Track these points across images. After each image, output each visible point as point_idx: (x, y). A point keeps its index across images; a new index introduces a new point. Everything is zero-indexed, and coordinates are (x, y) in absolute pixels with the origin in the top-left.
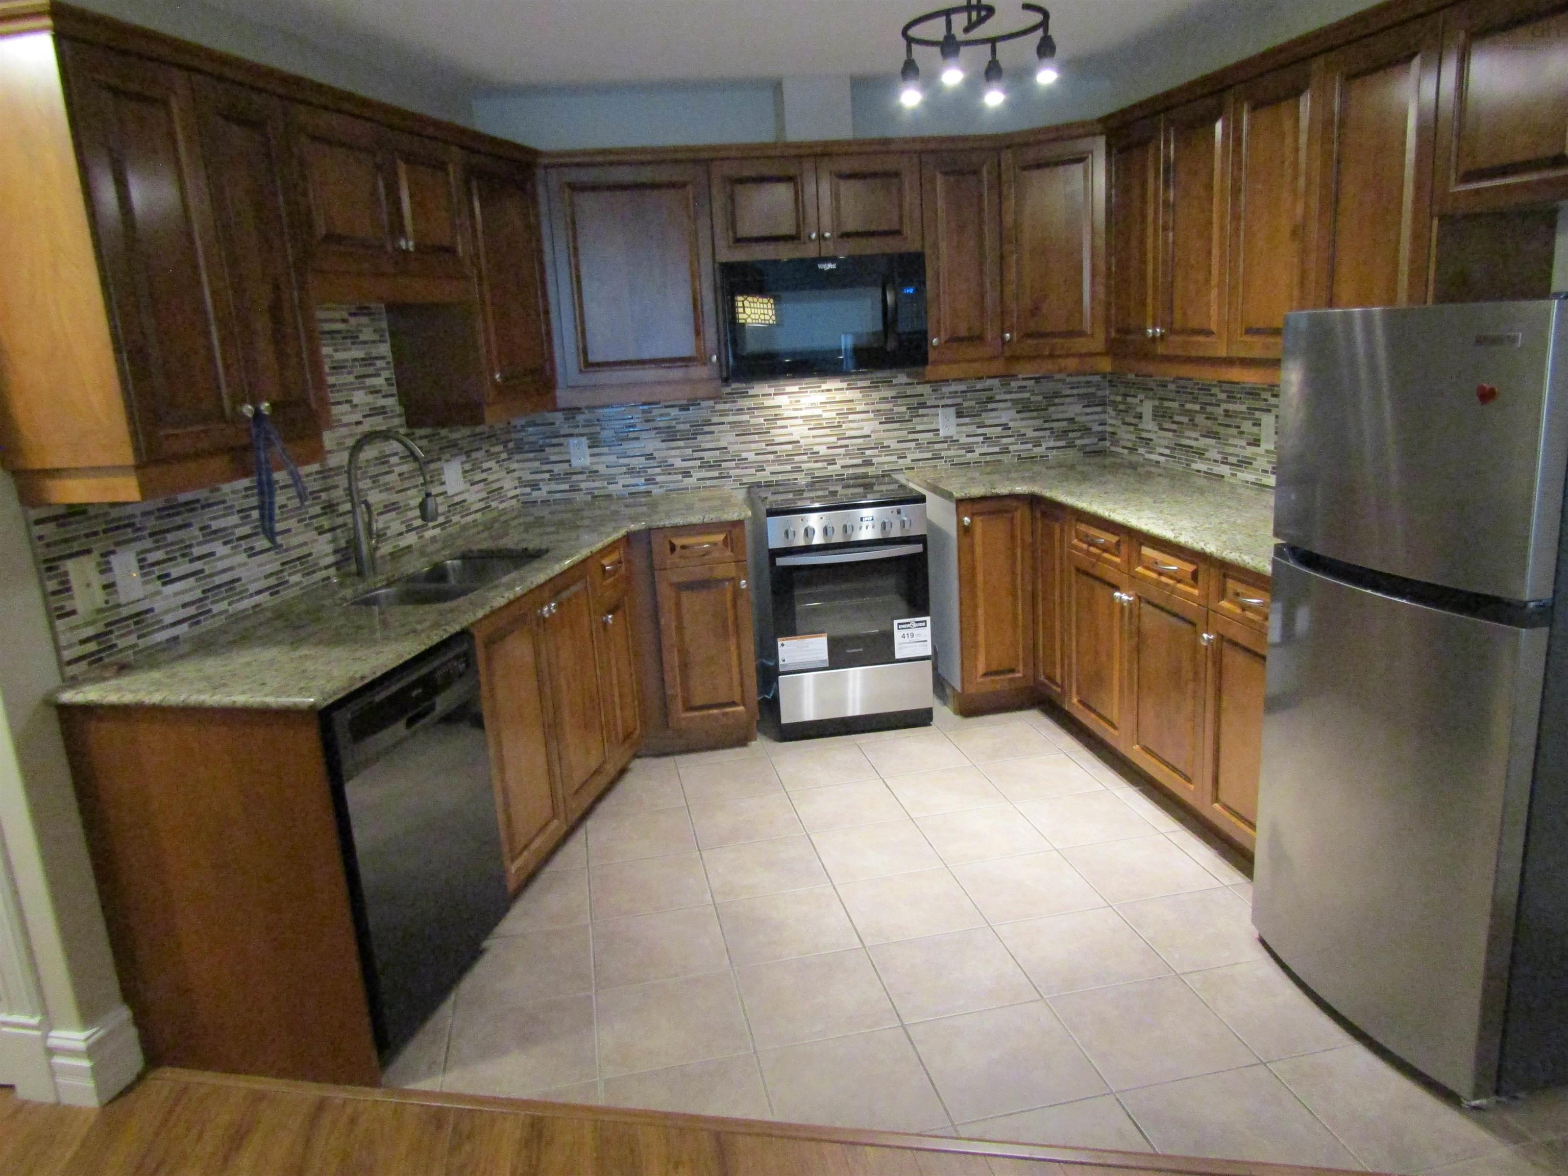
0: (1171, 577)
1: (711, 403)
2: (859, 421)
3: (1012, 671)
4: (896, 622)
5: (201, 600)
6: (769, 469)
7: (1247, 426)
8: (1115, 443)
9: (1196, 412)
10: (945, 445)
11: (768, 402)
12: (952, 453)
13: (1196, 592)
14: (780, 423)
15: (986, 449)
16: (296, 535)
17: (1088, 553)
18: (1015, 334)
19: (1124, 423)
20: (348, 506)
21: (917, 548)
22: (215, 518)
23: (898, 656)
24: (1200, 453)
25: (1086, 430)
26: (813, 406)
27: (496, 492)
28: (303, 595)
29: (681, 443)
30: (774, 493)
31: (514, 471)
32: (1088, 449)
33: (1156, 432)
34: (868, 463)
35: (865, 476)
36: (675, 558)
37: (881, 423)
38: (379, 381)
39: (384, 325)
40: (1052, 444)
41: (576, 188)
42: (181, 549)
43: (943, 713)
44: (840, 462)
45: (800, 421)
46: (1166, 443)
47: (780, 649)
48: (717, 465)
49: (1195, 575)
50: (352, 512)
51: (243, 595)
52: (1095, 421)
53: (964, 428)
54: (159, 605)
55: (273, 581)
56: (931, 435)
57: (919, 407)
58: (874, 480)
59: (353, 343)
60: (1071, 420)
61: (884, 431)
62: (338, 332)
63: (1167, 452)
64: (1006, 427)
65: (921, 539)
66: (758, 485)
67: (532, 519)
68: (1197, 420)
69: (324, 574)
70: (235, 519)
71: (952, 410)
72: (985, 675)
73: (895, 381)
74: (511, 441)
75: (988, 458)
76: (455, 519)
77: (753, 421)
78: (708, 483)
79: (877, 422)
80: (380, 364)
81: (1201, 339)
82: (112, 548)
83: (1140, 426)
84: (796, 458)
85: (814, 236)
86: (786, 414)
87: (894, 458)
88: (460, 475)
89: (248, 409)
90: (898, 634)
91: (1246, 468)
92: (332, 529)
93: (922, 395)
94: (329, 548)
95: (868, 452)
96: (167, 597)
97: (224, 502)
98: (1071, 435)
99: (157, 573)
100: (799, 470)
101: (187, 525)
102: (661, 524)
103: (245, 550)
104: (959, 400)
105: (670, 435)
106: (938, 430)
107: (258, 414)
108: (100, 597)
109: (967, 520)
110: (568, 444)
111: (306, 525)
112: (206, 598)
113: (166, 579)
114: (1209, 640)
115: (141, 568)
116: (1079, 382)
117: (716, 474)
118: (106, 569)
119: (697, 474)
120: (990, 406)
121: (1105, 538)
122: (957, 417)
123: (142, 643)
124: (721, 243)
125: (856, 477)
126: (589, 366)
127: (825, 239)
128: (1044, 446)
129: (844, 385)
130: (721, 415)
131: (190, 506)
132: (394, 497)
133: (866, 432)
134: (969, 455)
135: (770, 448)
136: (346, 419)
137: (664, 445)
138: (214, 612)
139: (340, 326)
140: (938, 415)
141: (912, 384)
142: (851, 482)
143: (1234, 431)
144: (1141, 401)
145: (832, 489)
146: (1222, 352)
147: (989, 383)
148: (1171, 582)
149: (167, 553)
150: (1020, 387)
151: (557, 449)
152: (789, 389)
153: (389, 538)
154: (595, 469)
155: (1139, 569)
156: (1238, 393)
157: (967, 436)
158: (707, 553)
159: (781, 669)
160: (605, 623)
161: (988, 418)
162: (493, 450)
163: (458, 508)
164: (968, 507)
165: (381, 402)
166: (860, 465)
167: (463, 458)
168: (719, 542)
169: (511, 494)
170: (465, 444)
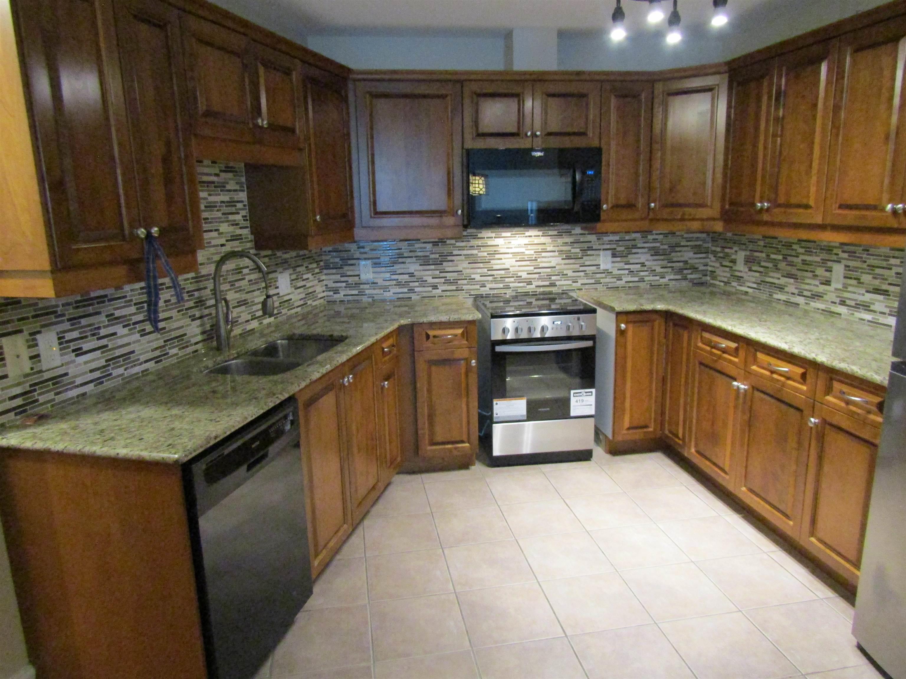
0: (781, 375)
1: (453, 242)
2: (548, 257)
3: (646, 427)
4: (572, 392)
5: (104, 367)
6: (489, 286)
7: (820, 271)
8: (714, 278)
9: (780, 260)
10: (603, 275)
11: (490, 243)
12: (607, 280)
13: (804, 388)
14: (497, 256)
15: (630, 279)
16: (176, 321)
17: (712, 354)
18: (657, 203)
19: (722, 266)
20: (213, 302)
21: (589, 344)
22: (117, 309)
23: (572, 414)
24: (781, 288)
25: (694, 269)
26: (519, 246)
27: (311, 295)
28: (178, 362)
29: (433, 267)
30: (491, 302)
31: (323, 280)
32: (695, 281)
33: (746, 273)
34: (553, 285)
35: (550, 293)
36: (429, 344)
37: (563, 259)
38: (238, 218)
39: (243, 179)
40: (672, 277)
41: (375, 95)
42: (91, 330)
43: (599, 452)
44: (535, 284)
45: (511, 256)
46: (754, 280)
47: (495, 407)
48: (454, 282)
49: (804, 376)
50: (216, 306)
51: (136, 363)
52: (700, 263)
53: (616, 265)
54: (72, 370)
55: (157, 353)
56: (594, 268)
57: (587, 250)
58: (556, 296)
59: (221, 191)
60: (686, 262)
61: (565, 264)
62: (213, 182)
63: (755, 286)
64: (643, 265)
65: (592, 338)
66: (482, 296)
67: (332, 312)
68: (779, 266)
69: (194, 348)
70: (133, 309)
71: (609, 253)
72: (629, 429)
73: (573, 232)
74: (321, 261)
75: (631, 285)
76: (285, 311)
77: (480, 254)
78: (448, 293)
79: (561, 258)
80: (239, 205)
81: (801, 211)
82: (38, 329)
83: (734, 268)
84: (507, 280)
85: (529, 134)
86: (502, 251)
87: (570, 282)
88: (289, 282)
89: (142, 232)
90: (573, 400)
91: (818, 299)
92: (201, 317)
93: (591, 242)
94: (198, 330)
95: (553, 278)
96: (80, 364)
97: (125, 297)
98: (685, 272)
99: (72, 348)
100: (508, 287)
101: (98, 313)
102: (421, 321)
103: (139, 332)
104: (614, 246)
105: (425, 261)
106: (600, 265)
107: (149, 235)
108: (27, 366)
109: (623, 326)
110: (359, 264)
111: (183, 315)
112: (109, 365)
113: (79, 353)
114: (815, 422)
115: (60, 344)
116: (692, 238)
117: (454, 288)
118: (33, 344)
119: (442, 288)
120: (634, 251)
121: (725, 343)
122: (613, 257)
123: (59, 398)
124: (468, 136)
125: (544, 293)
126: (377, 214)
127: (537, 136)
128: (667, 278)
129: (540, 233)
130: (459, 250)
131: (101, 299)
132: (244, 296)
133: (553, 264)
134: (619, 282)
135: (490, 273)
136: (214, 242)
137: (421, 268)
138: (114, 375)
139: (215, 179)
140: (599, 255)
141: (585, 234)
142: (542, 297)
143: (810, 274)
144: (736, 251)
145: (529, 300)
146: (819, 220)
147: (634, 235)
148: (782, 379)
149: (80, 333)
150: (654, 239)
151: (351, 268)
152: (504, 234)
153: (240, 324)
154: (375, 281)
155: (754, 367)
156: (814, 249)
157: (619, 270)
158: (450, 341)
159: (495, 420)
160: (383, 387)
161: (632, 258)
162: (311, 266)
163: (286, 304)
164: (624, 317)
165: (239, 232)
166: (548, 286)
167: (291, 271)
168: (458, 334)
169: (320, 296)
170: (292, 262)
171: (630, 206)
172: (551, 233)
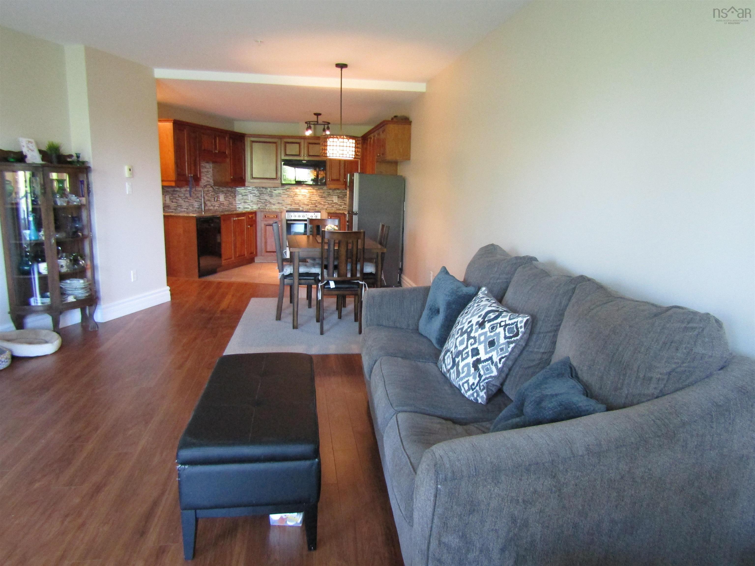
2: (315, 197)
6: (293, 205)
10: (335, 204)
11: (294, 191)
12: (336, 206)
14: (296, 195)
15: (344, 206)
20: (201, 198)
22: (180, 194)
26: (304, 193)
27: (231, 204)
34: (316, 206)
36: (266, 219)
38: (210, 176)
39: (212, 165)
41: (253, 142)
42: (175, 198)
44: (310, 206)
45: (301, 196)
51: (182, 208)
53: (339, 201)
54: (171, 206)
56: (331, 202)
57: (329, 195)
59: (206, 168)
61: (320, 200)
62: (204, 166)
70: (183, 195)
71: (337, 197)
73: (323, 189)
75: (345, 208)
76: (221, 206)
77: (291, 194)
79: (319, 197)
80: (210, 173)
82: (167, 195)
84: (300, 204)
85: (302, 155)
86: (298, 194)
88: (223, 198)
89: (190, 175)
93: (330, 192)
94: (197, 205)
95: (316, 204)
97: (183, 191)
100: (300, 206)
101: (177, 194)
103: (184, 201)
104: (338, 194)
106: (333, 201)
109: (329, 217)
110: (248, 195)
112: (178, 207)
113: (172, 202)
117: (281, 205)
119: (276, 205)
123: (168, 211)
124: (283, 155)
126: (253, 178)
127: (305, 156)
129: (312, 188)
131: (177, 191)
132: (209, 199)
133: (316, 199)
134: (340, 207)
135: (294, 201)
136: (203, 181)
137: (270, 198)
140: (333, 197)
141: (327, 190)
151: (246, 196)
152: (299, 188)
153: (208, 206)
154: (254, 201)
160: (249, 228)
162: (231, 194)
163: (222, 204)
164: (330, 215)
165: (209, 180)
166: (314, 207)
167: (224, 194)
168: (276, 217)
169: (234, 205)
170: (225, 192)
171: (338, 180)
172: (315, 188)
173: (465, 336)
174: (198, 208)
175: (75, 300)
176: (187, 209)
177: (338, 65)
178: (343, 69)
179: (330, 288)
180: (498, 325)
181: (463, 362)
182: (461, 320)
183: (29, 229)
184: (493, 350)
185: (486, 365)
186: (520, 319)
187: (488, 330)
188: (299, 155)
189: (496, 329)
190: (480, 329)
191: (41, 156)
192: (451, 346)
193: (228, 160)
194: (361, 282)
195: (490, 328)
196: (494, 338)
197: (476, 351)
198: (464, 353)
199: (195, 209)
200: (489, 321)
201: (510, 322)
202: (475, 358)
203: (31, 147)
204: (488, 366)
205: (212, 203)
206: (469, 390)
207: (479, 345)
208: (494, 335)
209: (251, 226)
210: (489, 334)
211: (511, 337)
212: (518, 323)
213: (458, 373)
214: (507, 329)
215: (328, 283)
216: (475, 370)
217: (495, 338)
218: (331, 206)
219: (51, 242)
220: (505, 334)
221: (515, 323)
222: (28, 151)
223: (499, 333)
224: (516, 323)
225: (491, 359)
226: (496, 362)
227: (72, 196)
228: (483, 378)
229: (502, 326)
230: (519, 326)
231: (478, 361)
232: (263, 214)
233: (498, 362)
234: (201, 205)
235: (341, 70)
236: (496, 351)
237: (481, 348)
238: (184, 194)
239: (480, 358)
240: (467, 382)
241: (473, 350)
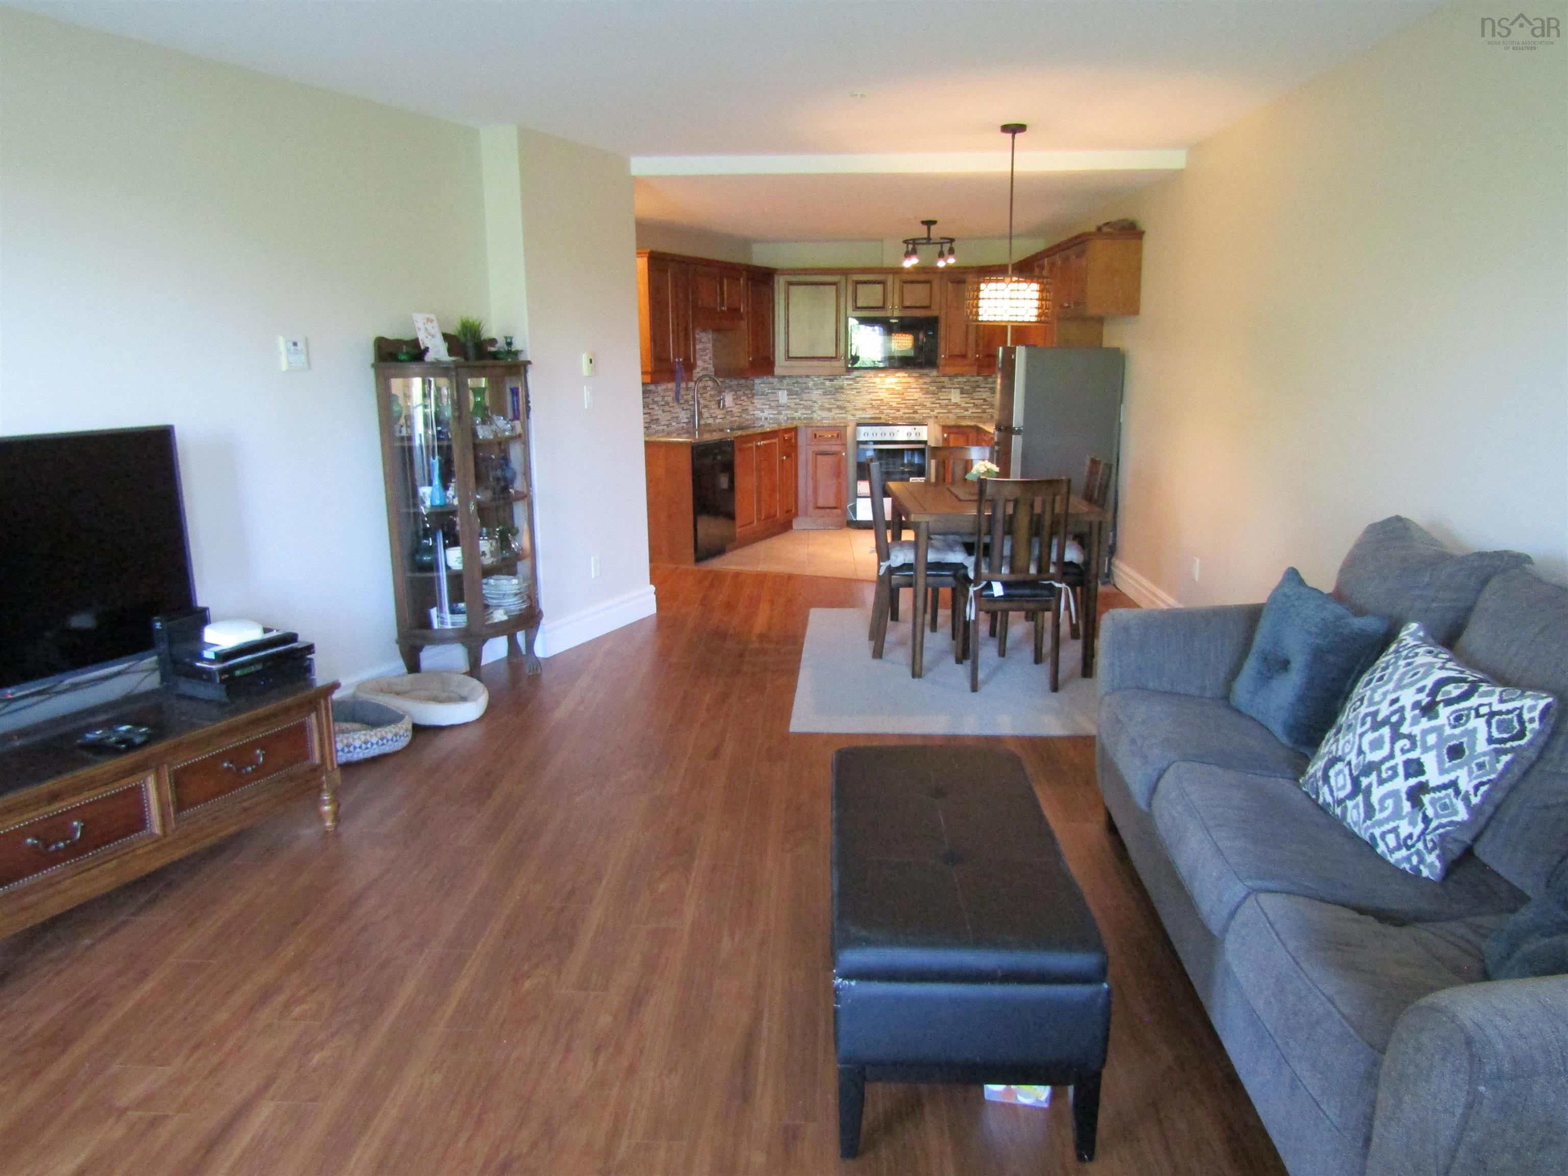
2: (912, 392)
6: (868, 411)
10: (954, 407)
11: (870, 380)
12: (957, 411)
14: (875, 390)
15: (974, 410)
20: (692, 403)
21: (921, 446)
26: (891, 384)
27: (745, 411)
29: (829, 396)
31: (754, 403)
34: (915, 412)
36: (816, 440)
37: (923, 394)
38: (707, 358)
39: (713, 336)
41: (790, 284)
44: (902, 411)
45: (885, 390)
47: (858, 486)
48: (844, 407)
53: (964, 399)
56: (946, 401)
57: (941, 388)
61: (924, 398)
64: (985, 400)
65: (925, 443)
70: (660, 399)
71: (958, 390)
73: (928, 375)
74: (754, 389)
75: (975, 415)
76: (729, 419)
77: (863, 389)
79: (921, 393)
80: (708, 351)
85: (891, 308)
87: (928, 411)
88: (732, 400)
89: (677, 360)
92: (687, 410)
93: (943, 382)
94: (685, 416)
95: (916, 407)
97: (658, 392)
100: (882, 413)
104: (962, 386)
105: (824, 392)
106: (950, 399)
107: (679, 362)
109: (945, 435)
110: (778, 393)
117: (844, 412)
120: (977, 389)
122: (961, 394)
124: (850, 309)
127: (895, 309)
129: (906, 375)
131: (650, 391)
132: (707, 403)
133: (915, 397)
134: (965, 413)
135: (870, 402)
137: (821, 397)
139: (697, 336)
140: (951, 392)
141: (938, 376)
147: (977, 378)
150: (993, 381)
151: (773, 395)
152: (880, 375)
154: (789, 405)
157: (965, 403)
158: (829, 439)
159: (858, 495)
160: (783, 460)
161: (976, 395)
162: (747, 392)
163: (730, 413)
164: (947, 430)
165: (706, 366)
166: (911, 413)
167: (733, 393)
168: (835, 435)
169: (751, 413)
170: (735, 387)
171: (964, 356)
173: (1386, 731)
174: (687, 423)
175: (505, 618)
176: (668, 426)
177: (1006, 129)
178: (1017, 135)
179: (993, 596)
180: (1473, 713)
181: (1380, 787)
182: (1368, 693)
183: (430, 484)
184: (1460, 766)
185: (1440, 799)
186: (1528, 702)
187: (1446, 722)
188: (883, 308)
189: (1467, 721)
190: (1424, 720)
191: (447, 344)
192: (1347, 750)
193: (744, 324)
194: (1057, 585)
195: (1452, 718)
196: (1462, 740)
197: (1414, 767)
198: (1384, 767)
199: (681, 425)
200: (1448, 702)
201: (1504, 707)
202: (1413, 781)
203: (432, 331)
204: (1447, 801)
205: (712, 411)
206: (1398, 848)
207: (1422, 753)
208: (1463, 734)
209: (788, 456)
210: (1448, 731)
211: (1503, 741)
212: (1525, 711)
213: (1369, 811)
214: (1494, 721)
215: (989, 586)
216: (1413, 806)
217: (1465, 740)
218: (945, 411)
219: (468, 509)
220: (1490, 732)
221: (1515, 709)
222: (427, 337)
223: (1475, 730)
224: (1517, 712)
225: (1453, 784)
226: (1467, 792)
227: (500, 419)
228: (1434, 824)
229: (1483, 716)
230: (1526, 716)
231: (1423, 788)
232: (810, 430)
233: (1472, 792)
234: (694, 416)
235: (1013, 137)
236: (1466, 768)
237: (1430, 761)
238: (663, 397)
239: (1427, 781)
240: (1395, 830)
241: (1407, 763)
